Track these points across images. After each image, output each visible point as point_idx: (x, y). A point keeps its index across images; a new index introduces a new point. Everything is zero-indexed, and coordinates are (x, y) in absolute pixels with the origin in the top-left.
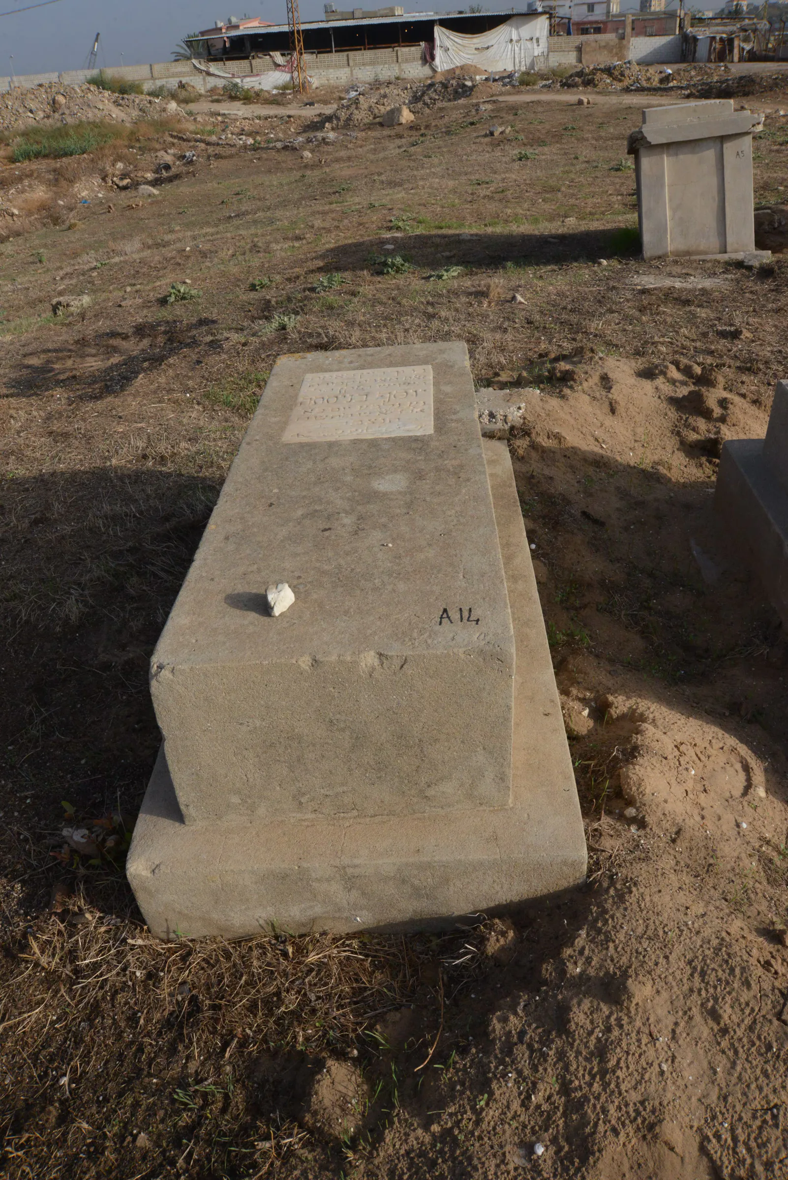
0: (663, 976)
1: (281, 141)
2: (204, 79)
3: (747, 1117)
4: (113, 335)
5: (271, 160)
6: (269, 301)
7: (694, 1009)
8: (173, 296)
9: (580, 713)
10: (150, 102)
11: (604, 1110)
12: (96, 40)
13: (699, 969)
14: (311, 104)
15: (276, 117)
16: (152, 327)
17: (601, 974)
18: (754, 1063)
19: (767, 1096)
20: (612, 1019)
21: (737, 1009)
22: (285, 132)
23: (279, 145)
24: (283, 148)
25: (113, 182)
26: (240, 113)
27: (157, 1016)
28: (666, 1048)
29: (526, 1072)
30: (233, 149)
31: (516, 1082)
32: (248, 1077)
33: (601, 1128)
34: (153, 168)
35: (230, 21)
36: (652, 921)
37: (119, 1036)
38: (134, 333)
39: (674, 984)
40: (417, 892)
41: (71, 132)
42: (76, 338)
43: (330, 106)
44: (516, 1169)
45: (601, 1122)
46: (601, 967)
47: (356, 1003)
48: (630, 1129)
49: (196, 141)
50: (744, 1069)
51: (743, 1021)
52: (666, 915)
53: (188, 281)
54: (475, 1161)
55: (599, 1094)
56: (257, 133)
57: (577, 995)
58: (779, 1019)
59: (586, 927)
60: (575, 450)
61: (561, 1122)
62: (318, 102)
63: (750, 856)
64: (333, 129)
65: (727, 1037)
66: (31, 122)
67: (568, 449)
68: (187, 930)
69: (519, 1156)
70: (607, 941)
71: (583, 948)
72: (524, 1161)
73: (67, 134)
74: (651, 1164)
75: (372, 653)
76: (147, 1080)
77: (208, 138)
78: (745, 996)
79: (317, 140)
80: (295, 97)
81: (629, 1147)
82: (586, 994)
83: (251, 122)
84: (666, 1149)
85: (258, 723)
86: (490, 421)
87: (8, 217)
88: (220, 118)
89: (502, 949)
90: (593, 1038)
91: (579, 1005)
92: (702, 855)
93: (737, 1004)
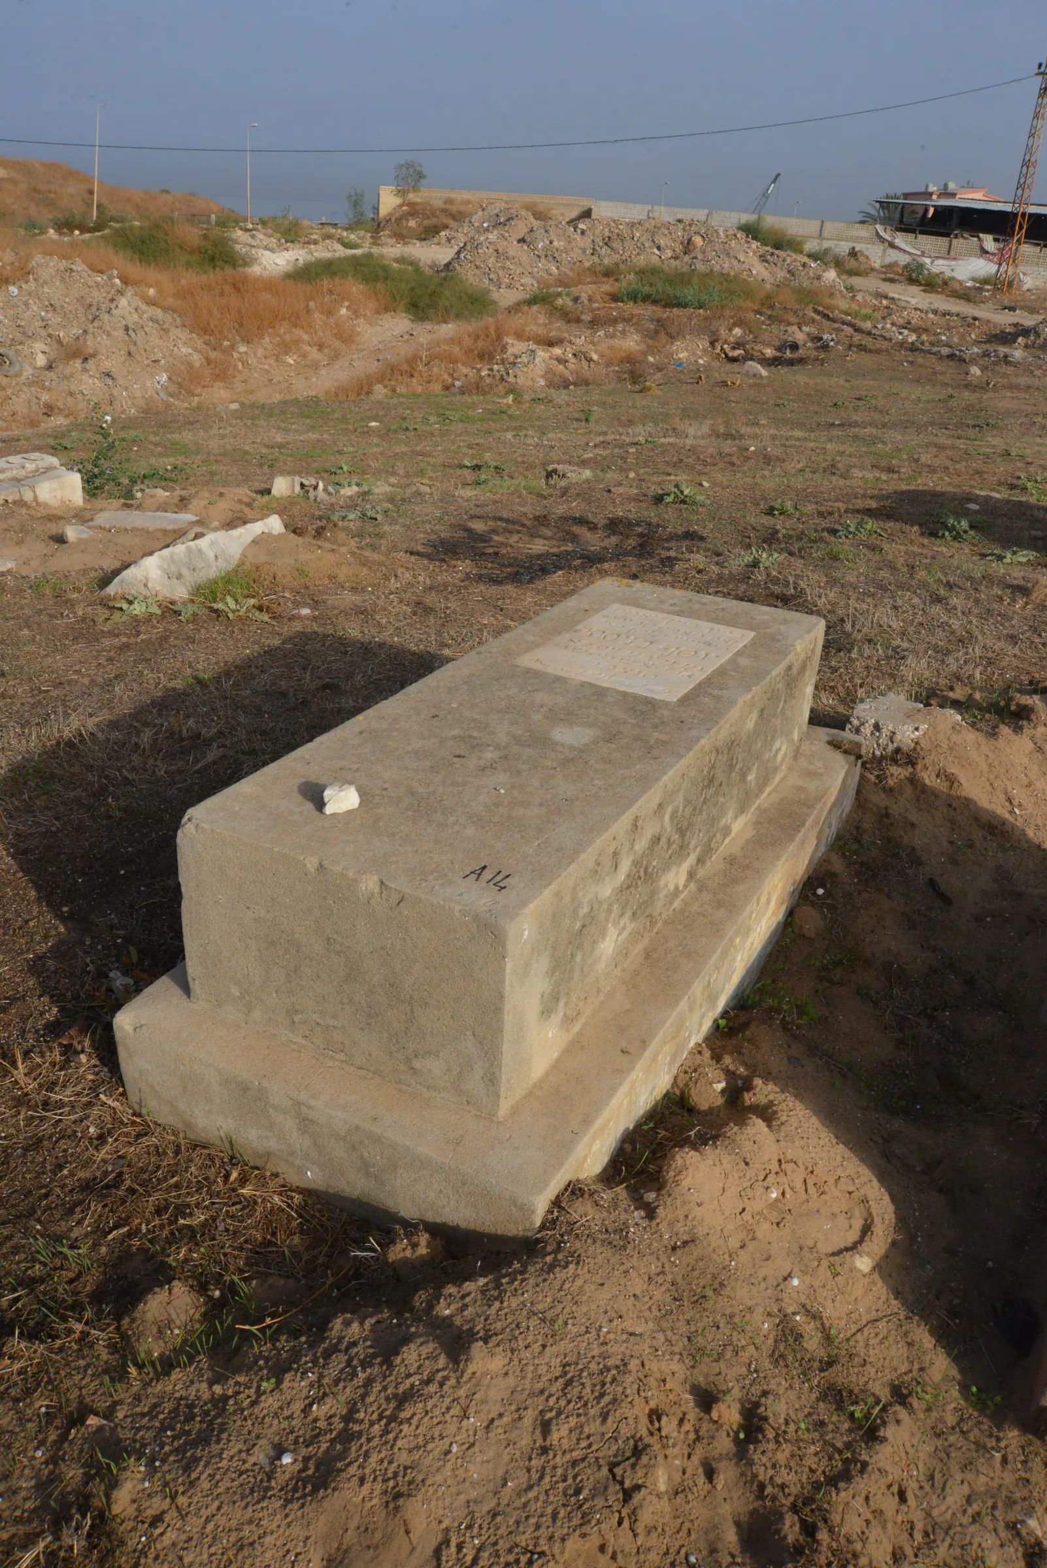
0: (524, 1362)
1: (951, 347)
2: (884, 251)
3: (503, 1545)
4: (581, 521)
5: (926, 367)
6: (777, 532)
7: (530, 1411)
8: (672, 496)
9: (711, 1084)
10: (804, 265)
11: (367, 1455)
12: (774, 181)
13: (569, 1376)
14: (1012, 309)
15: (958, 315)
16: (630, 525)
17: (465, 1328)
18: (551, 1498)
19: (538, 1538)
20: (440, 1374)
21: (574, 1436)
22: (962, 337)
23: (945, 351)
24: (948, 357)
25: (722, 349)
26: (913, 301)
27: (82, 1174)
28: (471, 1433)
29: (325, 1381)
30: (886, 343)
31: (311, 1385)
32: (114, 1266)
33: (352, 1470)
34: (777, 343)
35: (946, 186)
36: (561, 1306)
37: (38, 1176)
38: (606, 526)
39: (530, 1375)
40: (365, 1167)
41: (695, 280)
42: (537, 514)
43: (1035, 316)
44: (255, 1464)
45: (356, 1464)
46: (472, 1320)
47: (257, 1253)
48: (379, 1487)
49: (844, 323)
50: (537, 1499)
51: (571, 1451)
52: (585, 1309)
53: (705, 484)
54: (224, 1436)
55: (374, 1437)
56: (926, 330)
57: (427, 1334)
58: (611, 1471)
59: (491, 1277)
60: (968, 802)
61: (324, 1446)
62: (1022, 308)
63: (769, 1314)
64: (1026, 346)
65: (543, 1458)
66: (655, 260)
67: (959, 798)
68: (158, 1110)
69: (267, 1455)
70: (496, 1299)
71: (469, 1294)
72: (267, 1461)
73: (689, 282)
74: (378, 1535)
75: (376, 878)
76: (33, 1222)
77: (860, 323)
78: (593, 1427)
79: (996, 356)
80: (994, 295)
81: (369, 1505)
82: (437, 1338)
83: (923, 315)
84: (403, 1529)
85: (263, 913)
86: (872, 734)
87: (584, 362)
88: (885, 302)
89: (405, 1260)
90: (408, 1382)
91: (421, 1344)
92: (702, 1282)
93: (578, 1431)
